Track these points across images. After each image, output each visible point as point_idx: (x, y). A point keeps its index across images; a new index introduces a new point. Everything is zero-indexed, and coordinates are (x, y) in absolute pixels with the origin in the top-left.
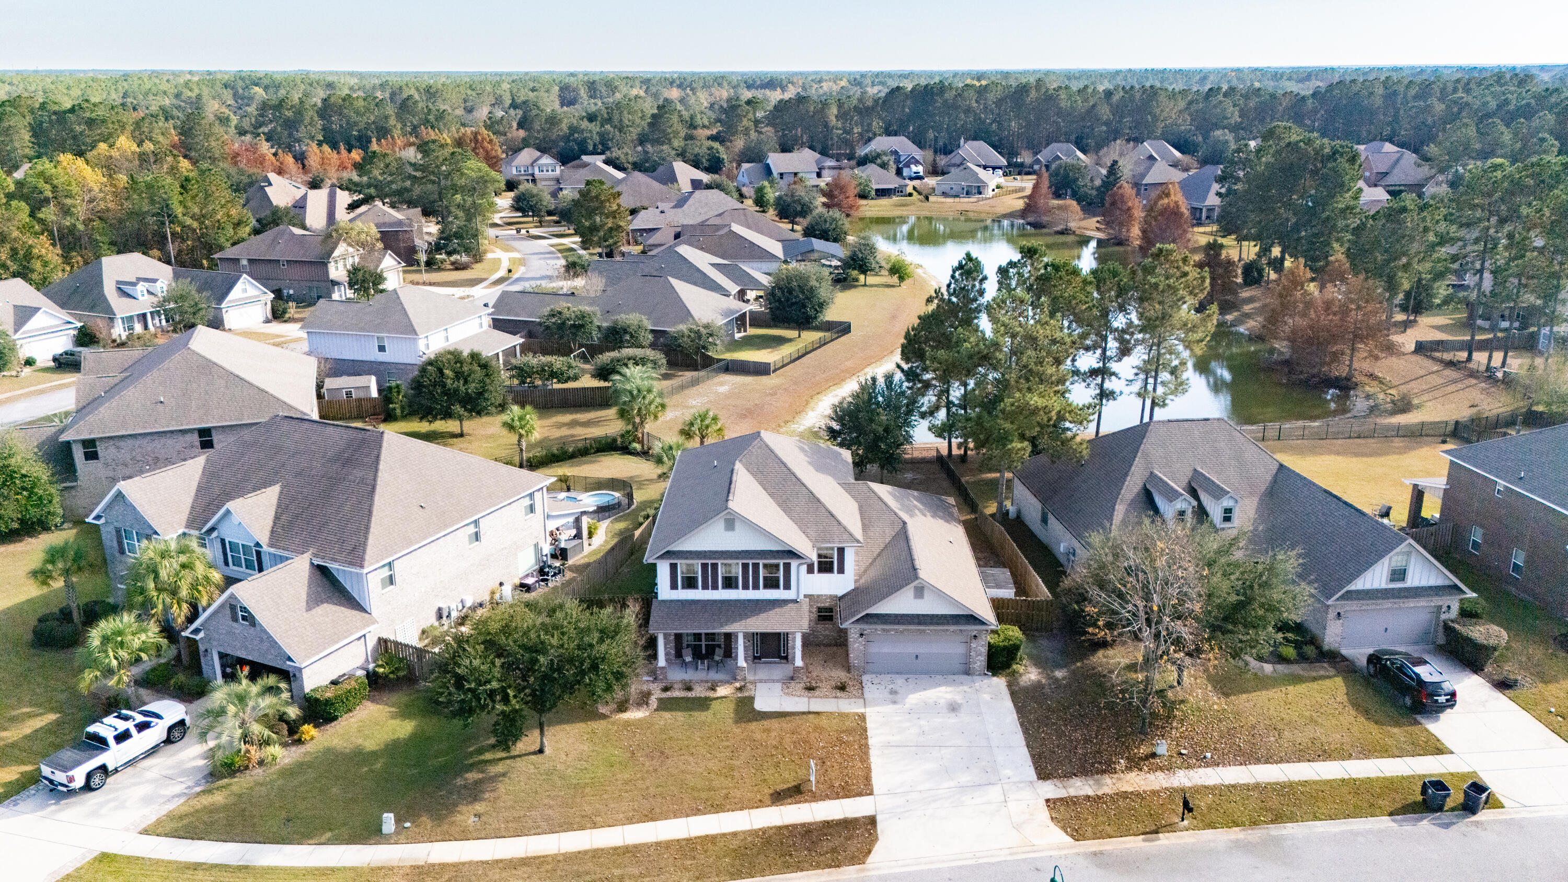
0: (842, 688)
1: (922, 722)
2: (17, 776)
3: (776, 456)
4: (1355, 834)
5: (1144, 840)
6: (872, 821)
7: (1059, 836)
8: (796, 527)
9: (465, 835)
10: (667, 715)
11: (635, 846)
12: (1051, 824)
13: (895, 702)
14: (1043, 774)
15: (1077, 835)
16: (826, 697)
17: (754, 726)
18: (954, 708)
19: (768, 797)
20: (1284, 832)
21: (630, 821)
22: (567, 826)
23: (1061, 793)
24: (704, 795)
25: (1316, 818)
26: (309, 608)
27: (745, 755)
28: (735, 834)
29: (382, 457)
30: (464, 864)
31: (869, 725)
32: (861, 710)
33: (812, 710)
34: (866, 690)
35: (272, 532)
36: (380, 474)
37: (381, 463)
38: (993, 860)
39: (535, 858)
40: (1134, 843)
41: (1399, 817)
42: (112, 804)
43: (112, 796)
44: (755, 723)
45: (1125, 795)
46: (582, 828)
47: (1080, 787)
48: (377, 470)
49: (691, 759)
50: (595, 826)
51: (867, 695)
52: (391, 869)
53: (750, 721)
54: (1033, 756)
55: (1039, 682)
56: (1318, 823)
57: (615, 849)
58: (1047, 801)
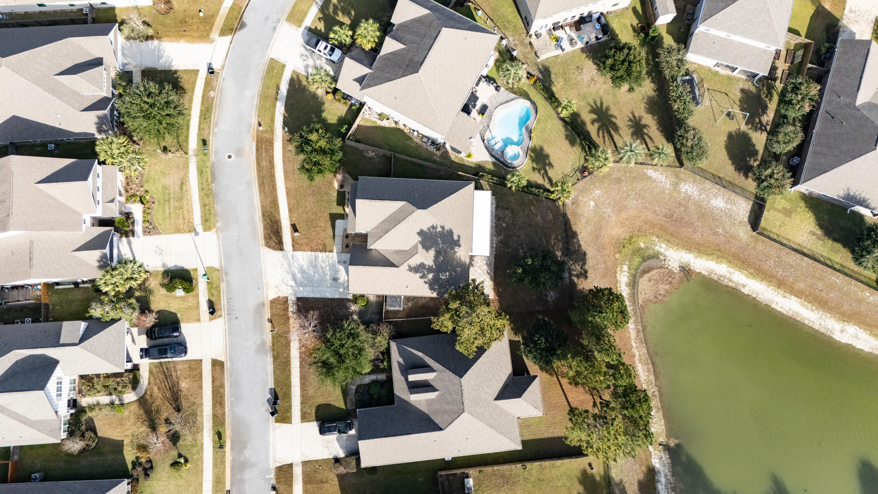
0: (347, 246)
1: (328, 268)
2: (319, 29)
3: (408, 216)
4: (267, 375)
5: (268, 319)
6: (282, 249)
7: (272, 297)
8: (376, 225)
9: (284, 148)
10: (335, 194)
11: (276, 190)
12: (277, 296)
13: (339, 262)
14: (299, 299)
15: (273, 302)
16: (343, 241)
17: (328, 218)
18: (335, 279)
19: (293, 223)
20: (269, 356)
21: (287, 188)
22: (285, 172)
23: (290, 302)
24: (296, 206)
25: (274, 368)
26: (354, 80)
27: (313, 217)
28: (279, 215)
29: (406, 77)
30: (273, 151)
31: (327, 253)
32: (335, 251)
33: (336, 237)
34: (347, 254)
35: (385, 55)
36: (398, 80)
37: (403, 78)
38: (264, 277)
39: (273, 167)
40: (268, 315)
41: (273, 390)
42: (305, 58)
43: (309, 56)
44: (329, 220)
45: (288, 319)
46: (285, 177)
47: (292, 308)
48: (400, 78)
49: (312, 202)
50: (285, 180)
51: (343, 254)
52: (273, 134)
53: (331, 219)
54: (308, 298)
55: (350, 309)
56: (272, 367)
57: (276, 185)
58: (287, 297)
